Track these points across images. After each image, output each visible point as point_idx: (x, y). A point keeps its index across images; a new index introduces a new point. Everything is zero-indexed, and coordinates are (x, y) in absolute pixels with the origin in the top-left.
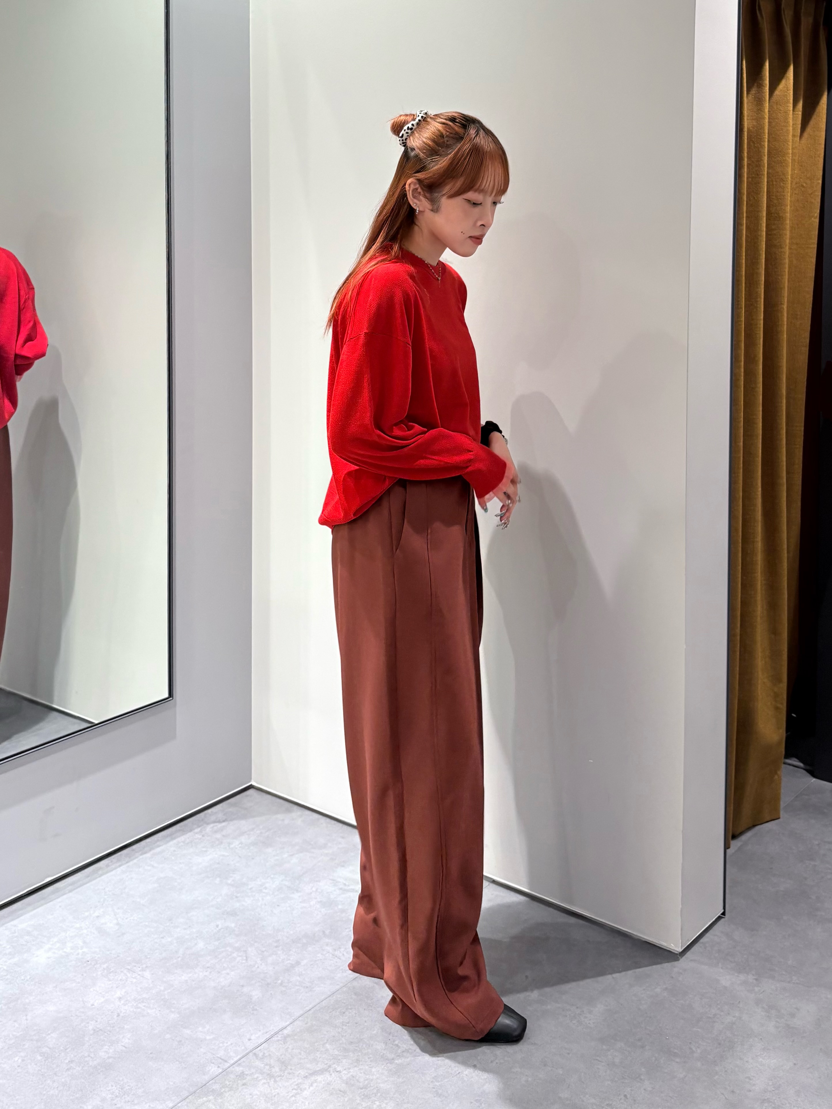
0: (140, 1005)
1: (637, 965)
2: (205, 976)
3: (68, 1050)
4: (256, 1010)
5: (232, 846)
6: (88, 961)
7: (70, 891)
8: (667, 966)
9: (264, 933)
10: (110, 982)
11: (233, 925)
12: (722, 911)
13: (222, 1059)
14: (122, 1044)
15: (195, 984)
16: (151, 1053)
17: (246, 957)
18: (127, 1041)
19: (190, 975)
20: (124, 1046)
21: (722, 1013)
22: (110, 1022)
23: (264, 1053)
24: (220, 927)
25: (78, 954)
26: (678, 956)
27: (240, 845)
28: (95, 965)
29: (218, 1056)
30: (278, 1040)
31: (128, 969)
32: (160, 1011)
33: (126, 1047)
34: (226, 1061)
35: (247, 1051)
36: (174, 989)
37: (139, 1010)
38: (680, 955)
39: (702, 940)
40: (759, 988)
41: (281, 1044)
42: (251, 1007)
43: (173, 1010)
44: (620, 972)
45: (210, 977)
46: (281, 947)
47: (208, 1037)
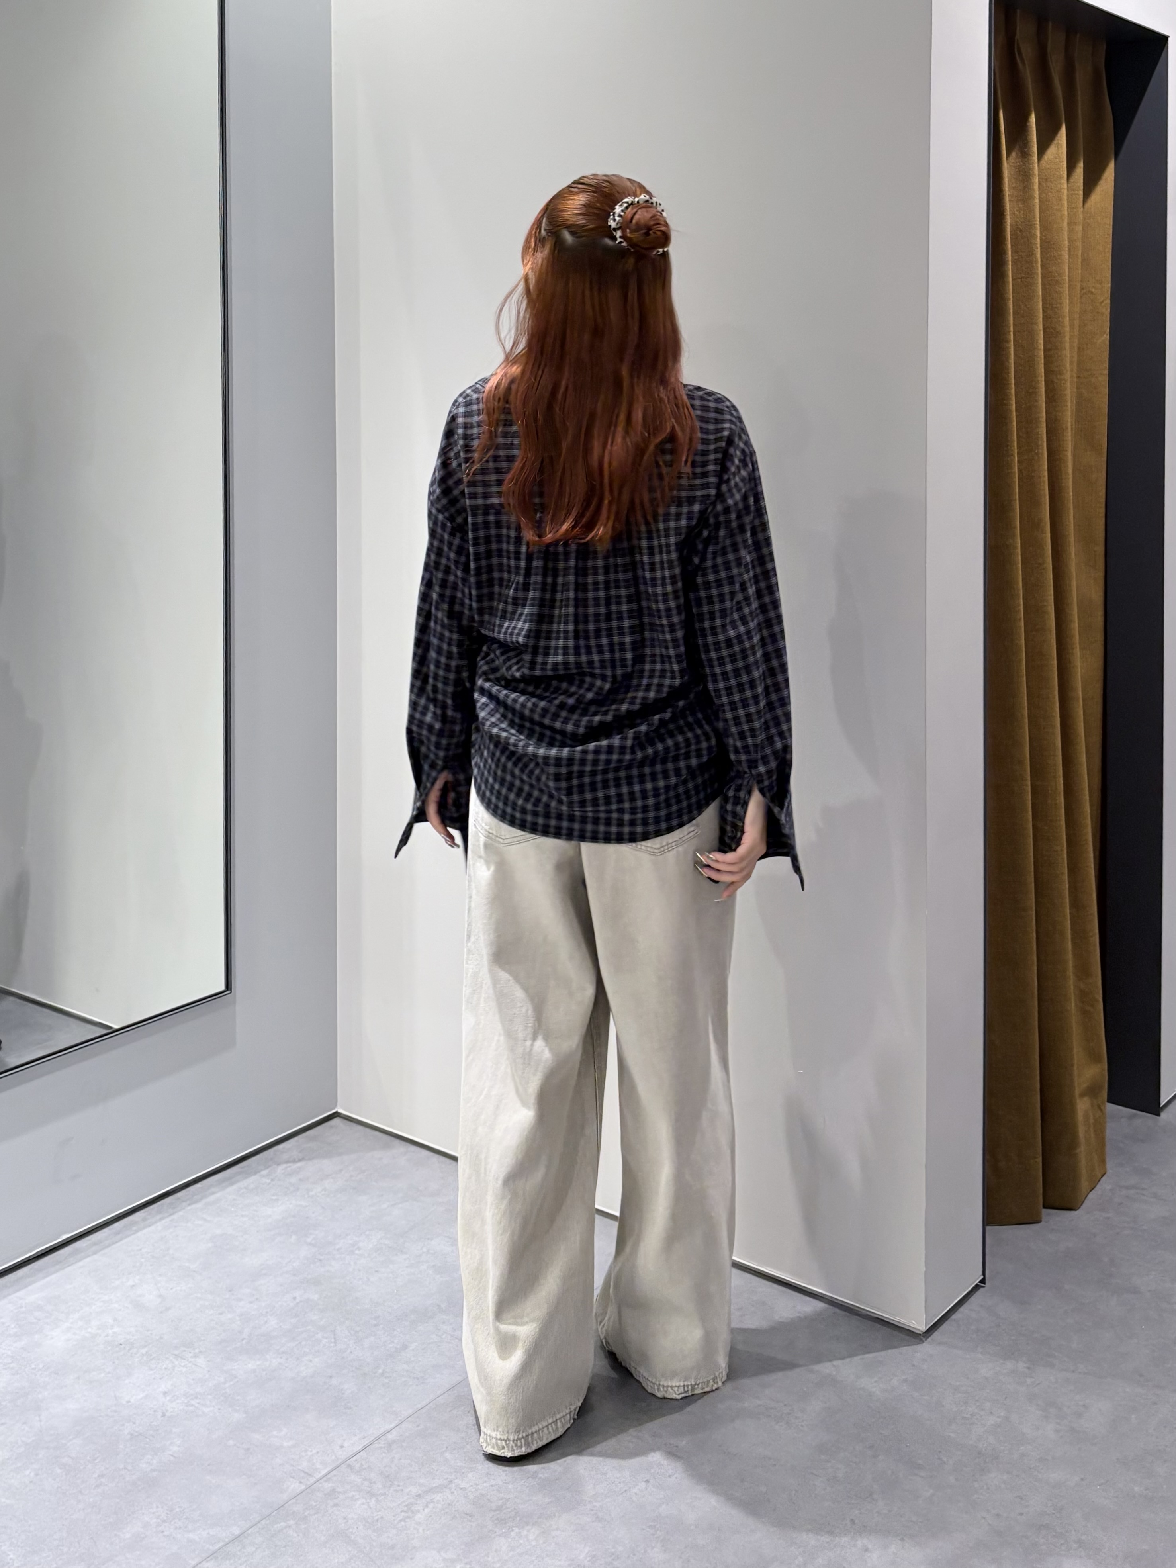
0: (193, 1402)
1: (866, 1349)
2: (280, 1364)
3: (96, 1461)
4: (351, 1408)
5: (311, 1193)
6: (121, 1345)
7: (95, 1253)
8: (907, 1350)
9: (359, 1307)
10: (151, 1372)
11: (315, 1297)
12: (982, 1277)
13: (305, 1473)
14: (170, 1453)
15: (266, 1374)
16: (209, 1465)
17: (335, 1338)
18: (175, 1448)
19: (258, 1363)
20: (172, 1456)
21: (982, 1413)
22: (153, 1423)
23: (361, 1464)
24: (298, 1300)
25: (107, 1336)
26: (922, 1337)
27: (323, 1192)
28: (129, 1350)
29: (300, 1468)
30: (381, 1448)
31: (175, 1355)
32: (219, 1409)
33: (175, 1457)
34: (310, 1475)
35: (340, 1461)
36: (237, 1382)
37: (191, 1408)
38: (924, 1337)
39: (954, 1317)
40: (1033, 1380)
41: (385, 1453)
42: (343, 1404)
43: (238, 1408)
44: (843, 1358)
45: (286, 1365)
46: (381, 1326)
47: (285, 1444)
